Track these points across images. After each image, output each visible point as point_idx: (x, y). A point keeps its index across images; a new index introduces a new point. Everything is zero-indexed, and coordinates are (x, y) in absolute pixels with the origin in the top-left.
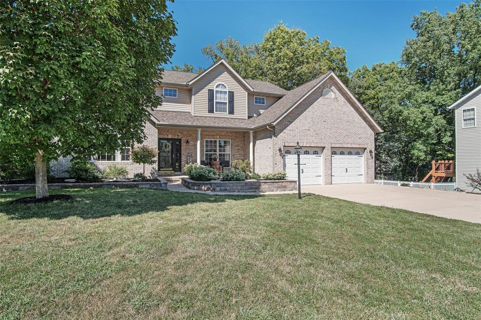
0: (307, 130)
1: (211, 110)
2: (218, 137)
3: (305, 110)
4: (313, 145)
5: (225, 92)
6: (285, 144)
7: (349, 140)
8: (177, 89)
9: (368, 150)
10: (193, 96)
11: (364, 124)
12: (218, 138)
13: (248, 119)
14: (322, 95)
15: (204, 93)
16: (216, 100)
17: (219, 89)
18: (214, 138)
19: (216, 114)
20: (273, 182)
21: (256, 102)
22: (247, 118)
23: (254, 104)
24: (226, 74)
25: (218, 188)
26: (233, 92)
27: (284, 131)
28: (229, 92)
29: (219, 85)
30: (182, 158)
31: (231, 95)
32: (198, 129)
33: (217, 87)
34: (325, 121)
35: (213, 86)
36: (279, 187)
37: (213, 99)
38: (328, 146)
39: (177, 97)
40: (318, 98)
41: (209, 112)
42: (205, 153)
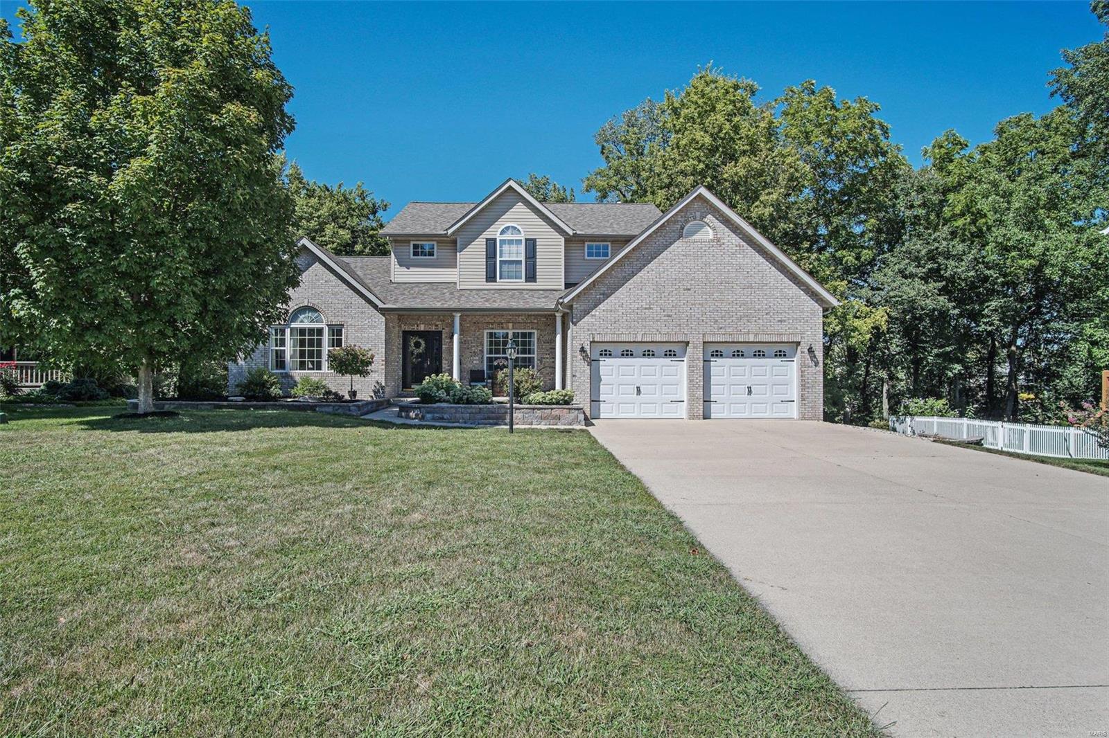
0: (646, 309)
1: (491, 277)
2: (510, 325)
3: (640, 269)
4: (658, 339)
5: (519, 242)
6: (593, 338)
7: (752, 327)
8: (435, 243)
9: (804, 347)
10: (458, 254)
11: (794, 289)
12: (511, 327)
13: (566, 288)
14: (680, 236)
15: (479, 246)
16: (501, 257)
17: (506, 237)
18: (503, 328)
19: (501, 283)
20: (534, 409)
21: (590, 254)
22: (563, 288)
23: (586, 257)
24: (520, 207)
25: (429, 416)
26: (534, 241)
27: (593, 313)
28: (526, 240)
29: (508, 228)
30: (444, 366)
31: (531, 246)
32: (454, 314)
33: (503, 232)
34: (689, 290)
35: (495, 232)
36: (545, 418)
37: (495, 257)
38: (696, 340)
39: (435, 257)
40: (671, 244)
41: (487, 281)
42: (486, 356)
